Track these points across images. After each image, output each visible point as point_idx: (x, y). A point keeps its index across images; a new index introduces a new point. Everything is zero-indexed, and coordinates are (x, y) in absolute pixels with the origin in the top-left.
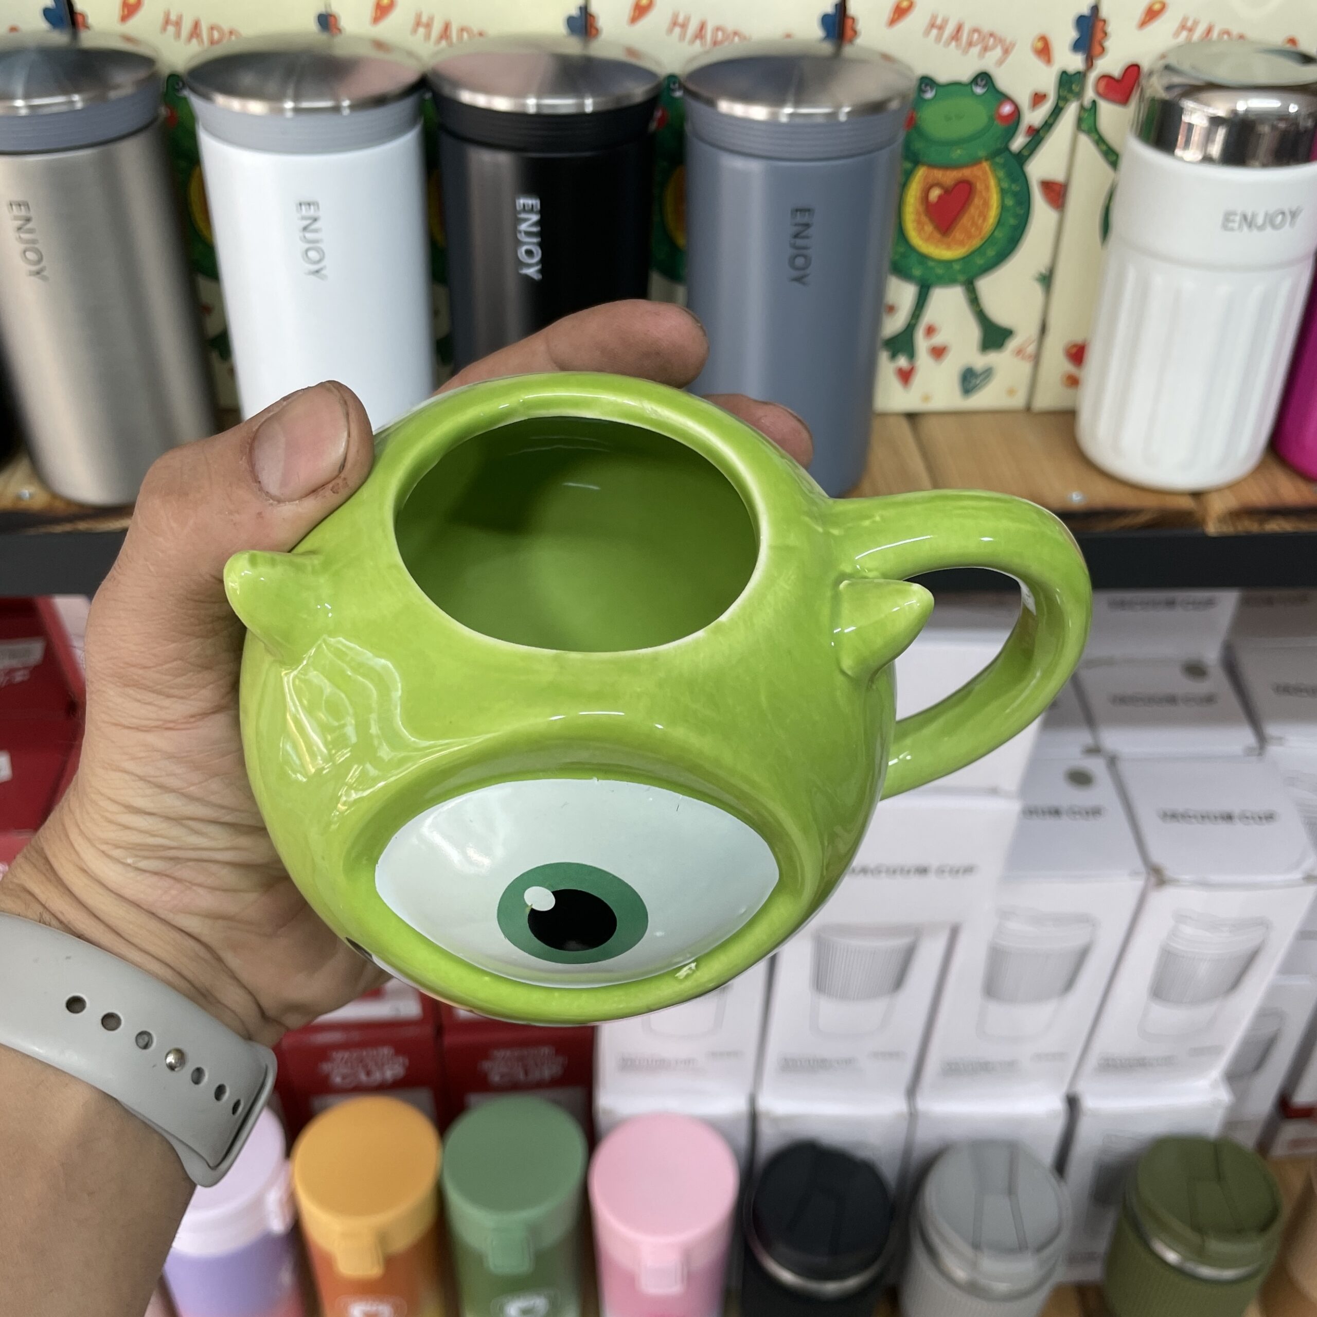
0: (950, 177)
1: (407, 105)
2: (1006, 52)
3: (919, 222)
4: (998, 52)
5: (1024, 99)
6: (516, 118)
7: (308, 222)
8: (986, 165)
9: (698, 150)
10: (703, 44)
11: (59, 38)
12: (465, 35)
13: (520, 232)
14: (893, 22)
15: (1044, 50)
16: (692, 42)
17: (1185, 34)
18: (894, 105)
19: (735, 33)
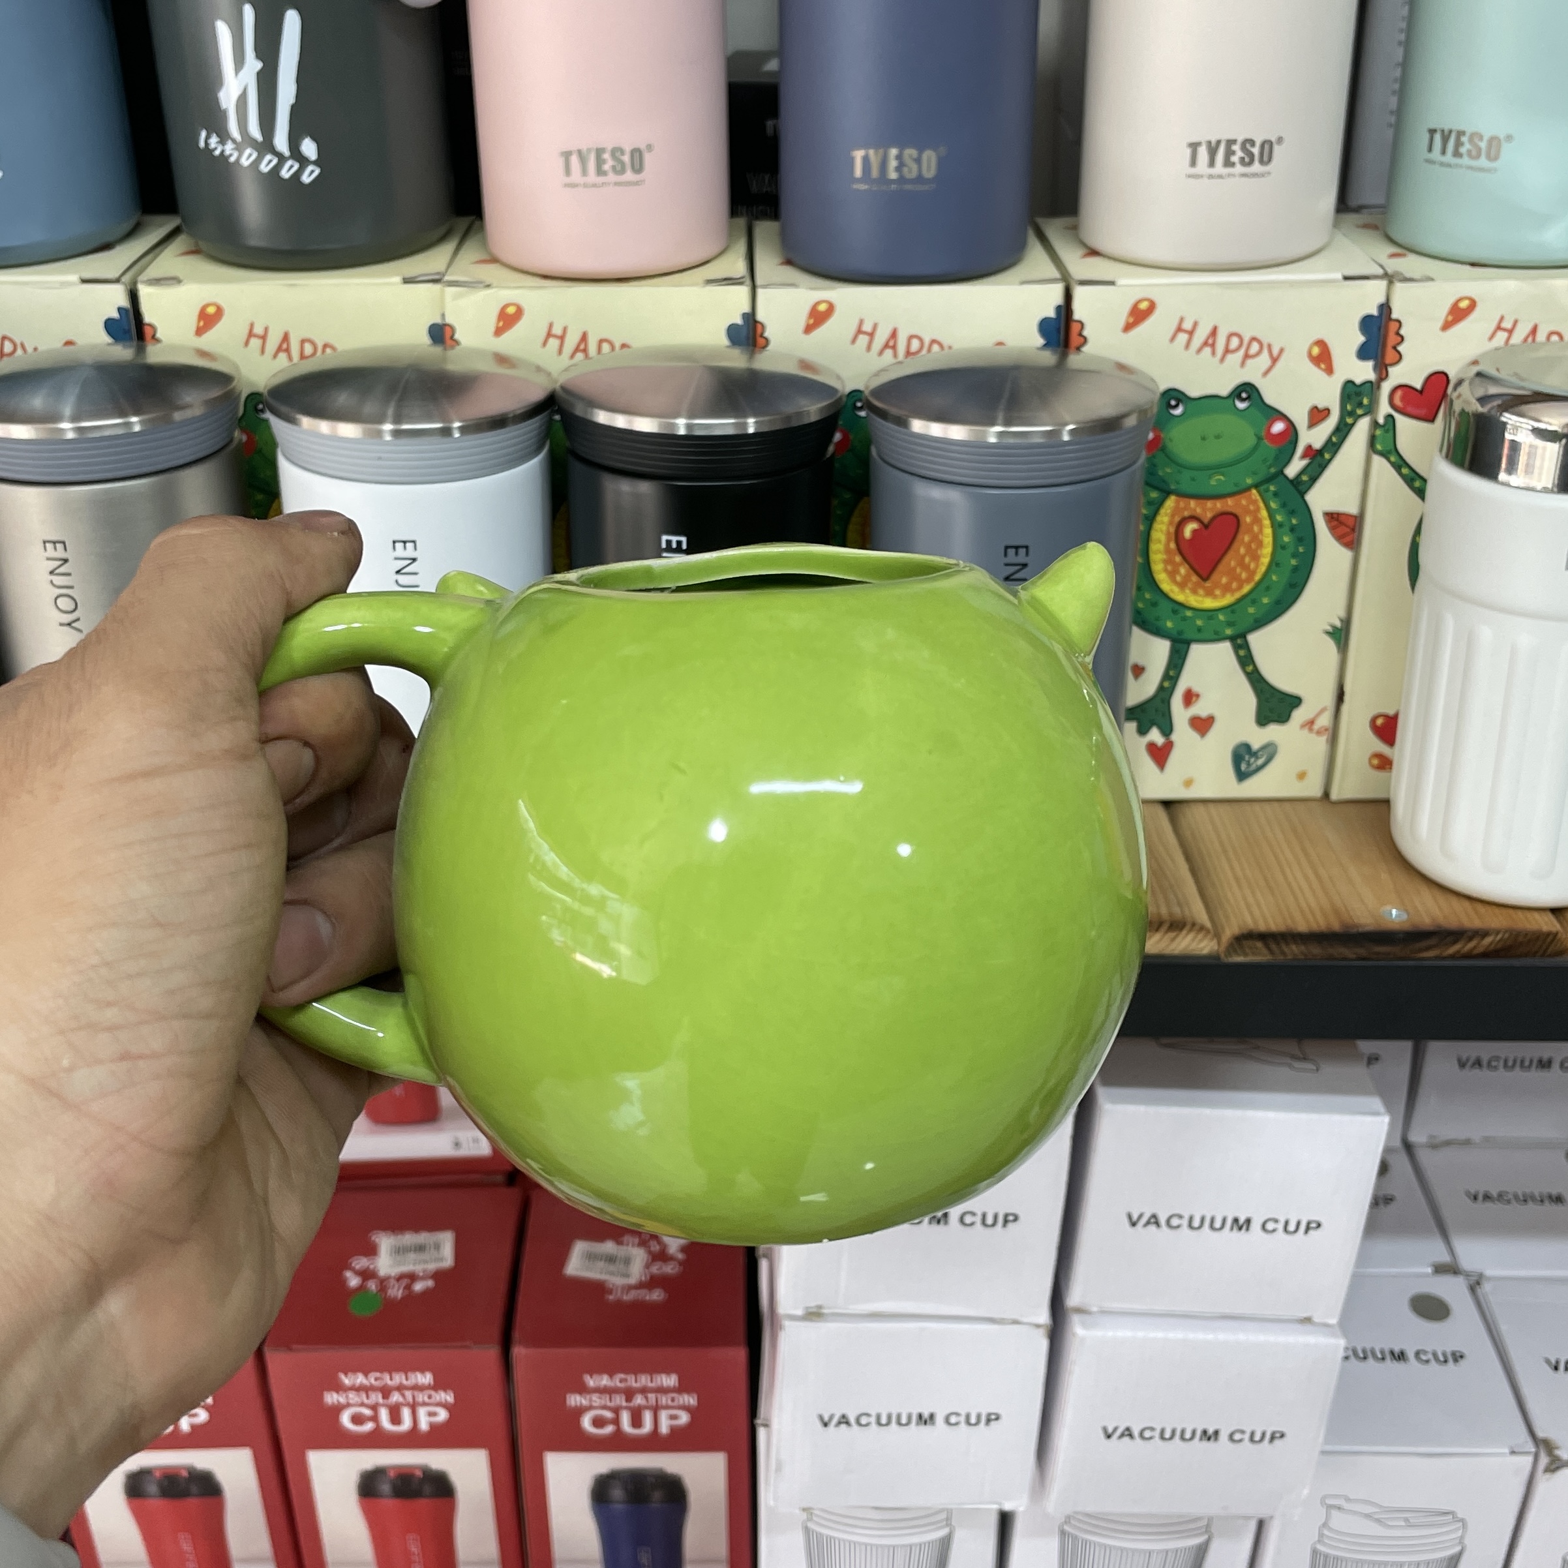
2: (1275, 359)
4: (1264, 360)
5: (1300, 419)
6: (665, 440)
7: (404, 563)
9: (886, 479)
10: (895, 354)
12: (606, 347)
15: (1323, 358)
16: (882, 352)
17: (1502, 336)
18: (1131, 421)
19: (934, 342)
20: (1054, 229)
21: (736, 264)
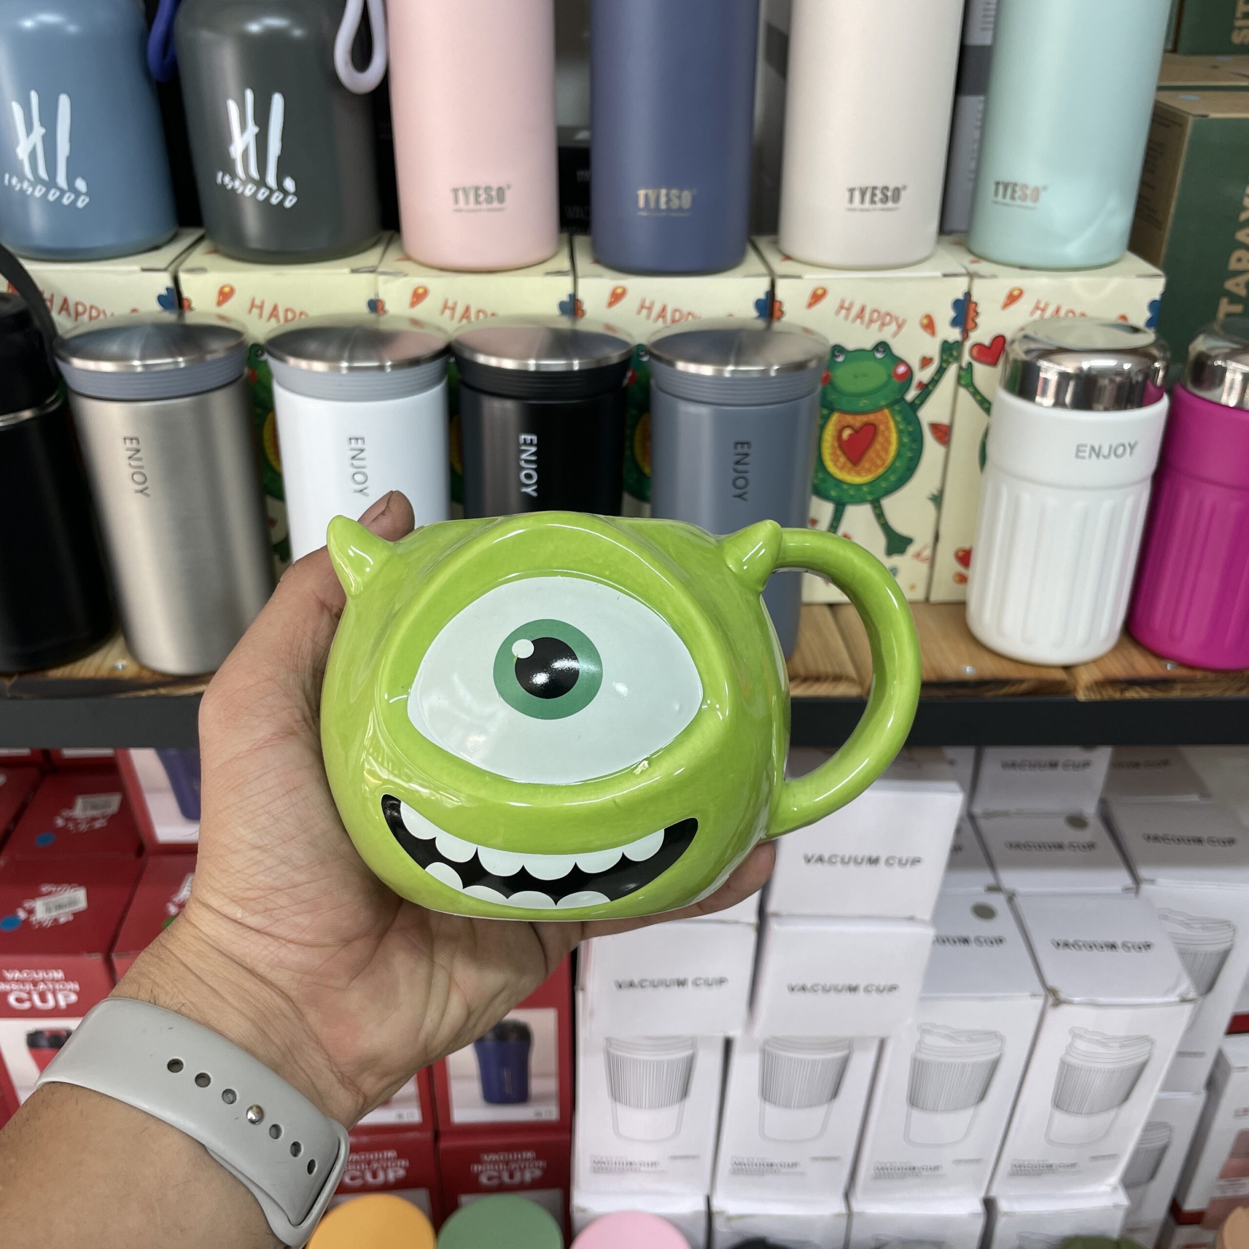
0: (858, 421)
1: (437, 364)
2: (900, 327)
3: (833, 454)
4: (893, 327)
5: (915, 364)
6: (521, 375)
7: (356, 452)
8: (886, 411)
9: (661, 400)
10: (665, 321)
12: (481, 315)
13: (521, 460)
14: (810, 305)
15: (929, 325)
16: (656, 320)
17: (1039, 313)
18: (813, 364)
19: (689, 314)
20: (763, 243)
21: (563, 263)
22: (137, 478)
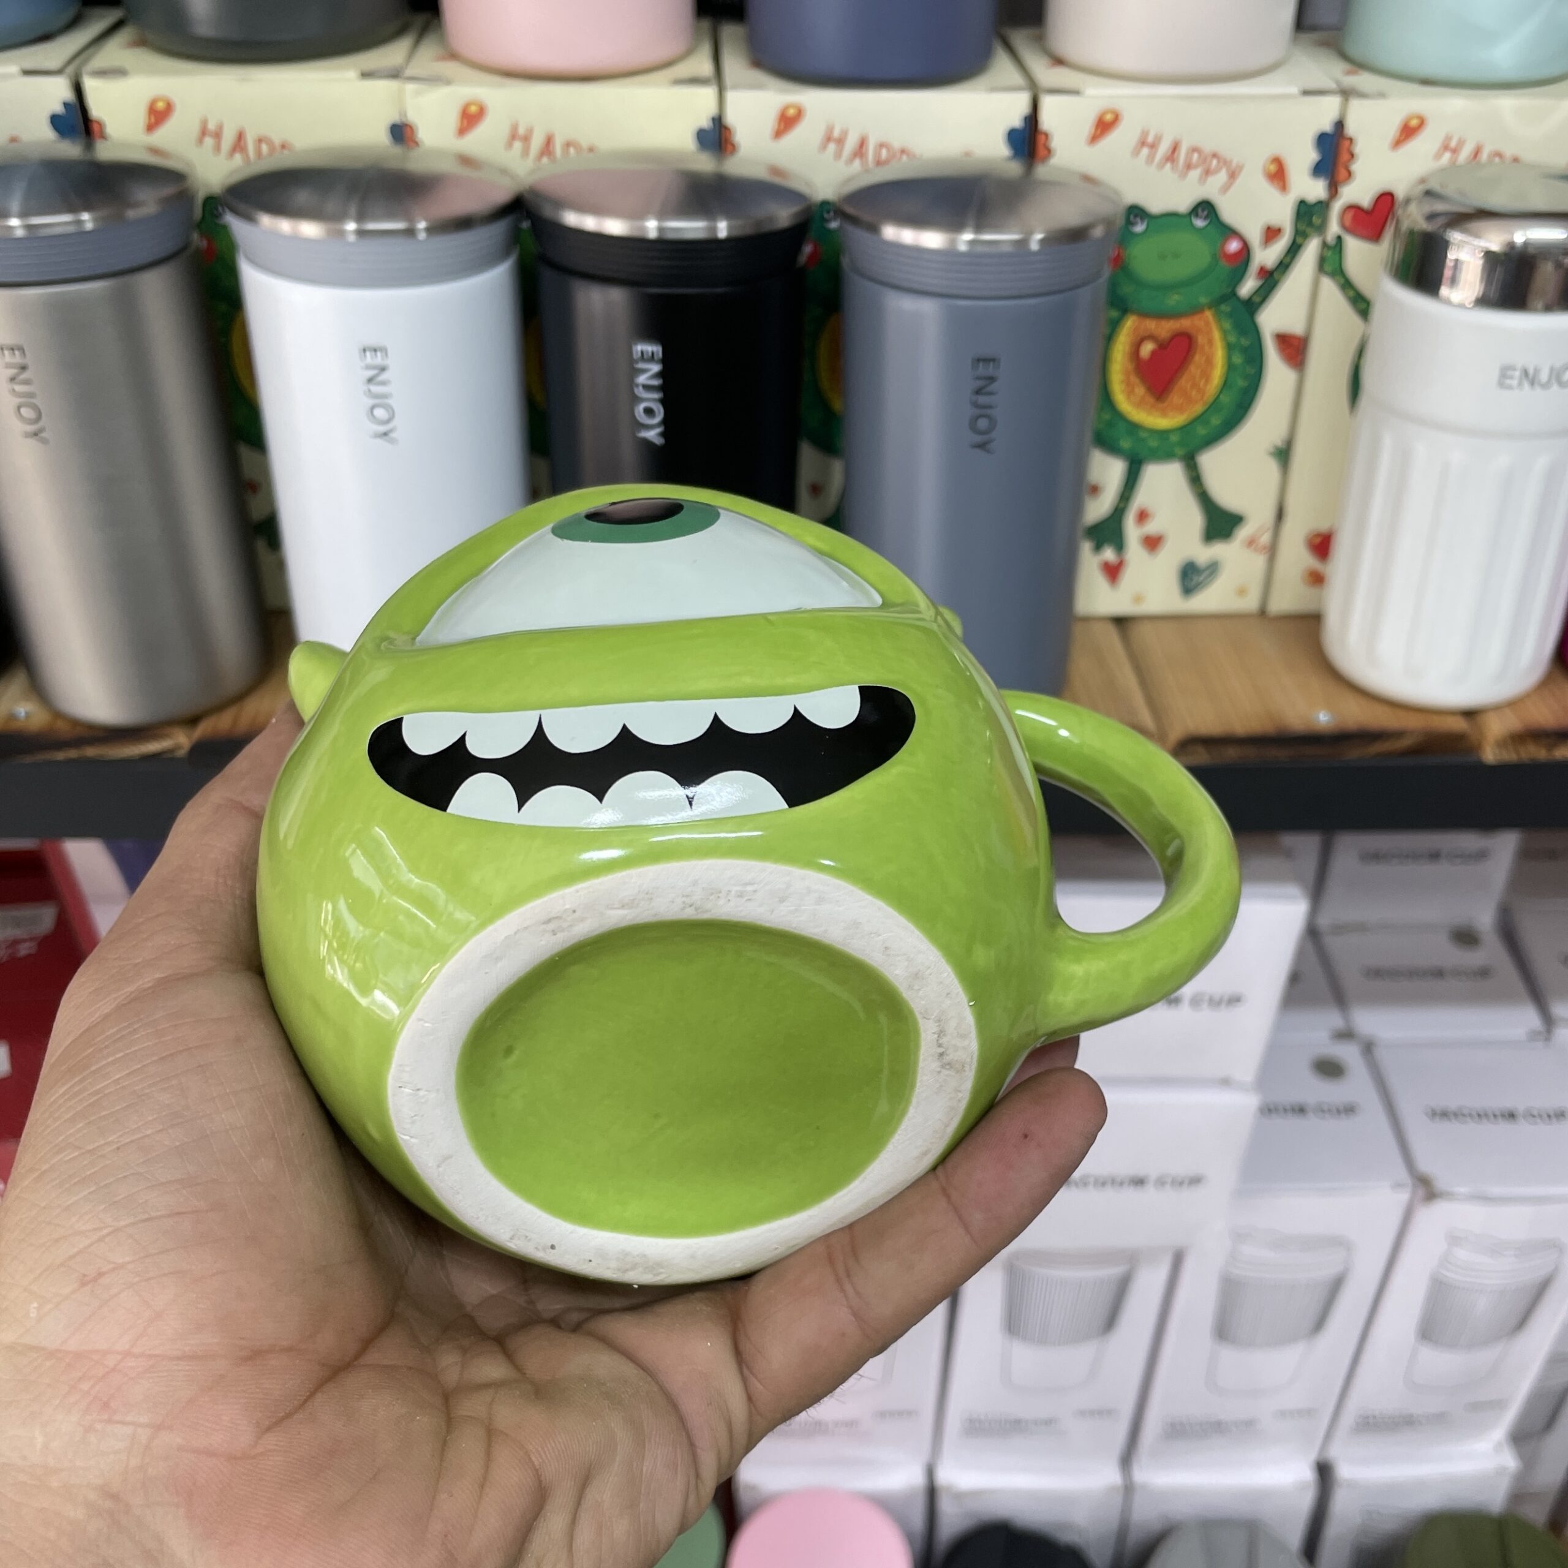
0: (1165, 328)
1: (498, 230)
2: (1233, 175)
3: (1126, 381)
4: (1222, 176)
5: (1254, 236)
6: (633, 245)
7: (373, 372)
8: (1209, 314)
9: (857, 289)
10: (864, 162)
11: (70, 150)
12: (572, 151)
13: (637, 386)
14: (1094, 138)
15: (1278, 175)
16: (850, 161)
17: (1447, 156)
18: (1098, 232)
19: (903, 151)
20: (1020, 38)
21: (702, 64)
22: (26, 412)
